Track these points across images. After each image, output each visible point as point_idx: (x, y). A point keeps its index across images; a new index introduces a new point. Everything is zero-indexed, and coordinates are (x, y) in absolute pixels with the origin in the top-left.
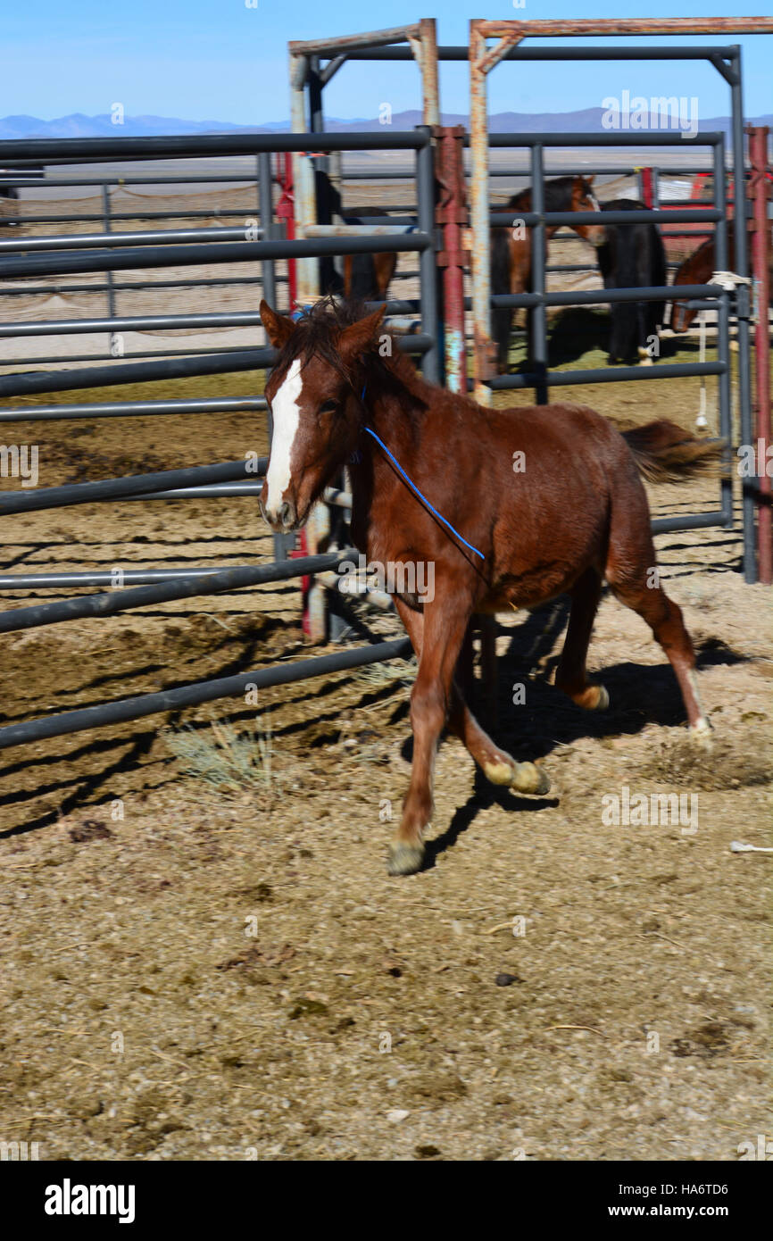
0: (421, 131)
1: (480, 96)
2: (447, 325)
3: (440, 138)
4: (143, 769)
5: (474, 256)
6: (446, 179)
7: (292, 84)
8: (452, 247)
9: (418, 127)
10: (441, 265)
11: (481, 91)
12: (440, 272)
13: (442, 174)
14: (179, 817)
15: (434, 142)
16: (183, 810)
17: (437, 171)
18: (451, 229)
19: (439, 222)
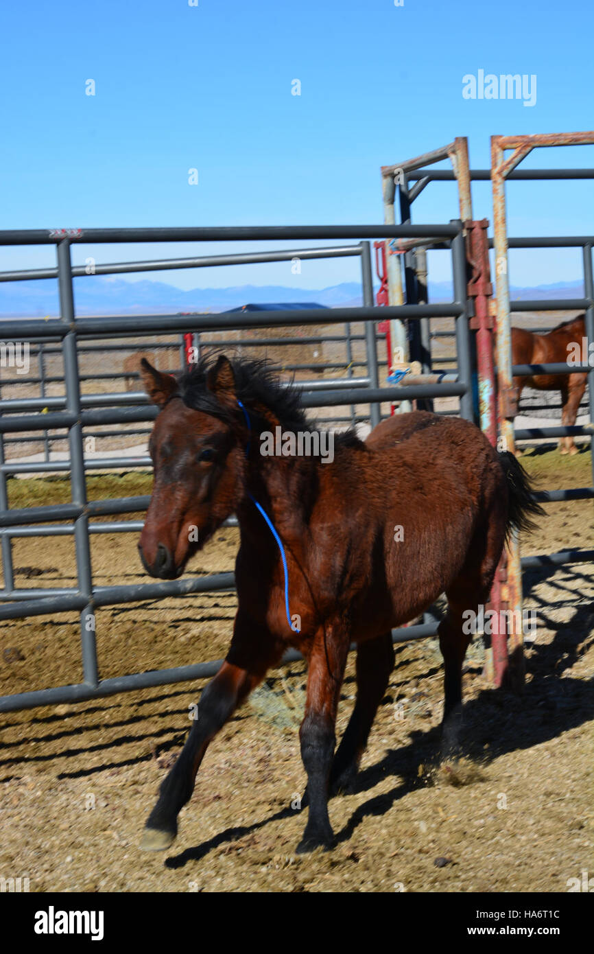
0: (454, 223)
1: (500, 195)
2: (480, 375)
3: (471, 229)
4: (241, 721)
5: (498, 320)
6: (476, 261)
7: (384, 199)
8: (482, 314)
9: (452, 221)
10: (472, 327)
11: (500, 191)
12: (473, 334)
13: (472, 257)
14: (249, 752)
15: (465, 233)
16: (252, 747)
17: (469, 255)
18: (481, 300)
19: (470, 294)
